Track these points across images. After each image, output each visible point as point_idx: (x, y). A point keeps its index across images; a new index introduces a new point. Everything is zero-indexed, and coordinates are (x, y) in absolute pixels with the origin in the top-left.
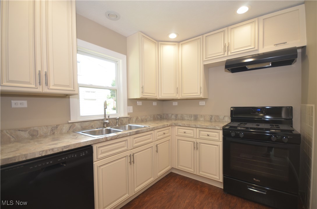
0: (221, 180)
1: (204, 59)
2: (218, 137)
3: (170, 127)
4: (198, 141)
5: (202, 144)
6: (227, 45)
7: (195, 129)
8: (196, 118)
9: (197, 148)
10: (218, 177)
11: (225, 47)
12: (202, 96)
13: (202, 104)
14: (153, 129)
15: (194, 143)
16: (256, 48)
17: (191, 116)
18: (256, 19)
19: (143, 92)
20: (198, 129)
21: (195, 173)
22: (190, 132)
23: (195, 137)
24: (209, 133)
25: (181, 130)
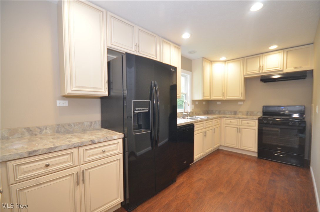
0: (256, 150)
1: (245, 74)
2: (255, 124)
3: (220, 119)
4: (241, 127)
5: (243, 129)
6: (262, 66)
7: (238, 119)
8: (235, 113)
9: (240, 132)
10: (254, 149)
11: (260, 67)
12: (242, 98)
13: (241, 104)
14: (213, 119)
15: (238, 128)
16: (282, 69)
17: (231, 112)
18: (282, 51)
19: (204, 96)
20: (240, 120)
21: (238, 148)
22: (234, 121)
23: (238, 124)
24: (248, 122)
25: (228, 121)
